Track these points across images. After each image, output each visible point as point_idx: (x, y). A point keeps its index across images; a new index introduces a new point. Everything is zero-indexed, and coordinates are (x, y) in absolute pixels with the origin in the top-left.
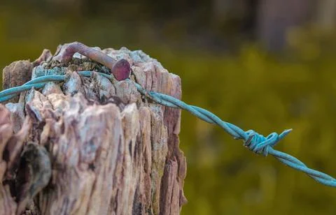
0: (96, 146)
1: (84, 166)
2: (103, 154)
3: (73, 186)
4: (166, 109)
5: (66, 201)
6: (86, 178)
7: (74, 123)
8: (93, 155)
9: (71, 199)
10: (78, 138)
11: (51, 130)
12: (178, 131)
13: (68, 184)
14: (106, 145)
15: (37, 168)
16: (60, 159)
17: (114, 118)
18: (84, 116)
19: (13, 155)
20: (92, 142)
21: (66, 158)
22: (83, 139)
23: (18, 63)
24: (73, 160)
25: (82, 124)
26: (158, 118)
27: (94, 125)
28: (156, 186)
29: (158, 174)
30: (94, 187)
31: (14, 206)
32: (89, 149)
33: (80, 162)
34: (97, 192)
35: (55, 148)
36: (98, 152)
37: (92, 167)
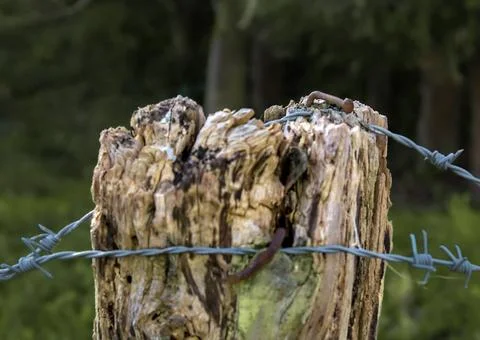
0: (336, 147)
1: (328, 161)
2: (340, 154)
3: (321, 172)
4: (378, 136)
5: (317, 183)
6: (330, 169)
7: (321, 134)
8: (334, 153)
9: (320, 181)
10: (324, 143)
11: (306, 139)
12: (385, 155)
13: (318, 172)
14: (341, 148)
15: (298, 162)
16: (313, 157)
17: (346, 133)
18: (327, 130)
19: (283, 153)
20: (333, 145)
21: (316, 156)
22: (327, 144)
23: (275, 107)
24: (321, 156)
25: (326, 134)
26: (373, 141)
27: (335, 135)
28: (371, 188)
29: (373, 180)
30: (334, 174)
31: (283, 187)
32: (331, 149)
33: (325, 158)
34: (336, 179)
35: (309, 150)
36: (337, 151)
37: (332, 162)
